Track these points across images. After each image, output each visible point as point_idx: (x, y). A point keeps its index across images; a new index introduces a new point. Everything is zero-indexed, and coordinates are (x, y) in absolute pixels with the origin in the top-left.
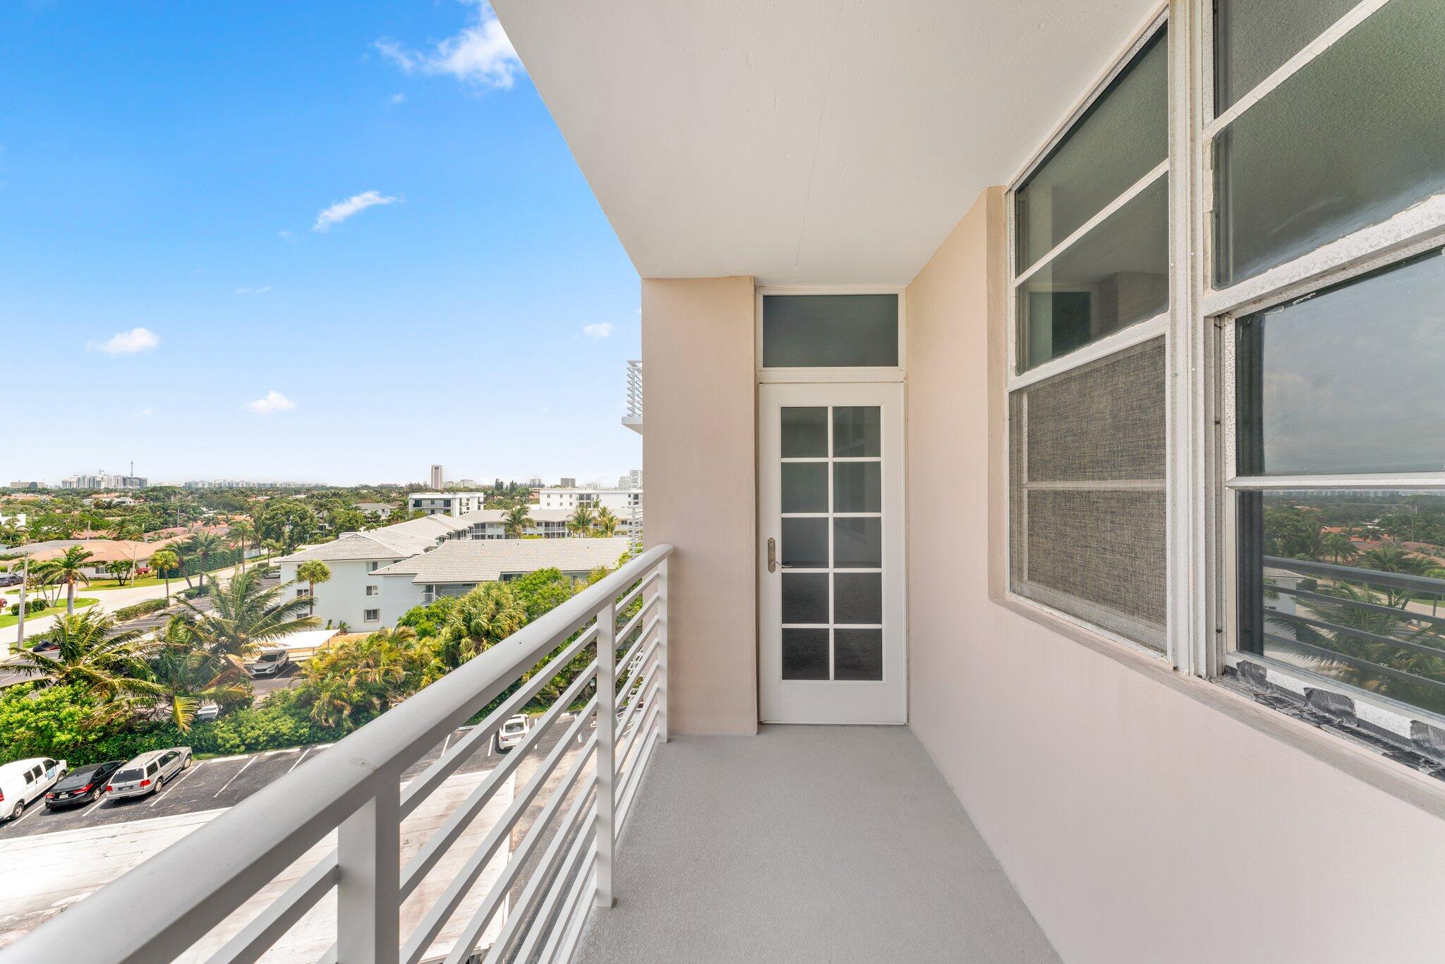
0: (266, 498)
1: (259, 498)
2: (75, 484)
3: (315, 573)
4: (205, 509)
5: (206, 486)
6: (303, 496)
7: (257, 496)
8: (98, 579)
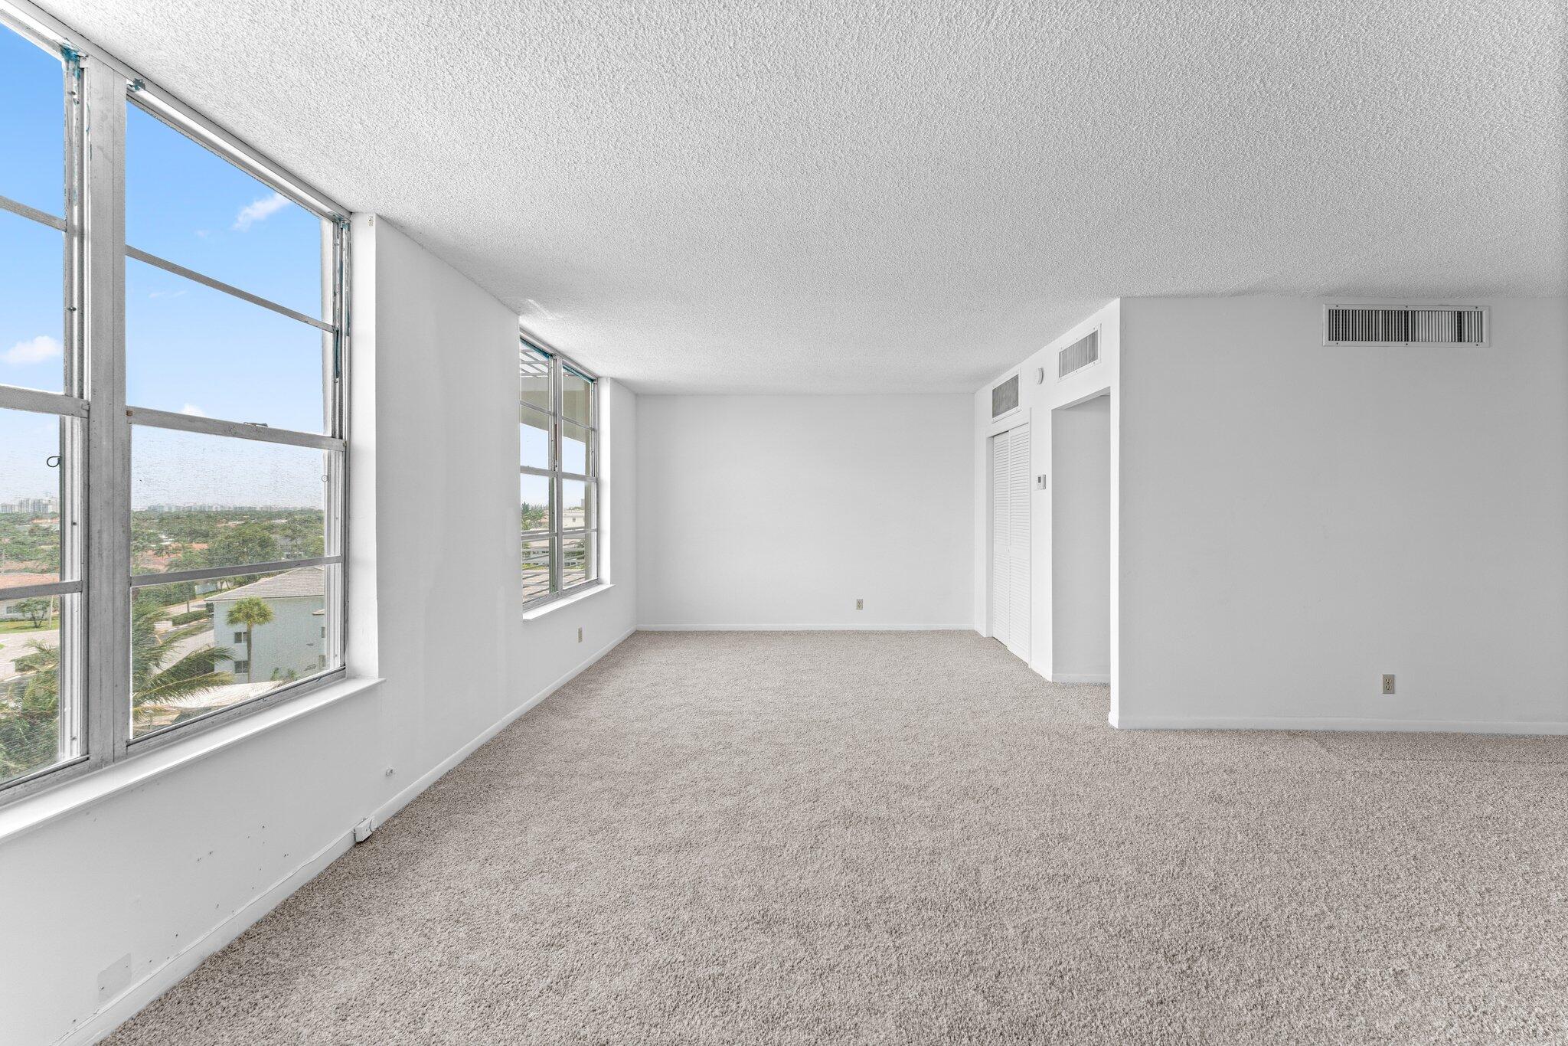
0: (240, 523)
1: (230, 523)
2: (17, 508)
3: (251, 614)
4: (164, 537)
5: (173, 510)
6: (284, 521)
7: (228, 520)
8: (12, 620)
